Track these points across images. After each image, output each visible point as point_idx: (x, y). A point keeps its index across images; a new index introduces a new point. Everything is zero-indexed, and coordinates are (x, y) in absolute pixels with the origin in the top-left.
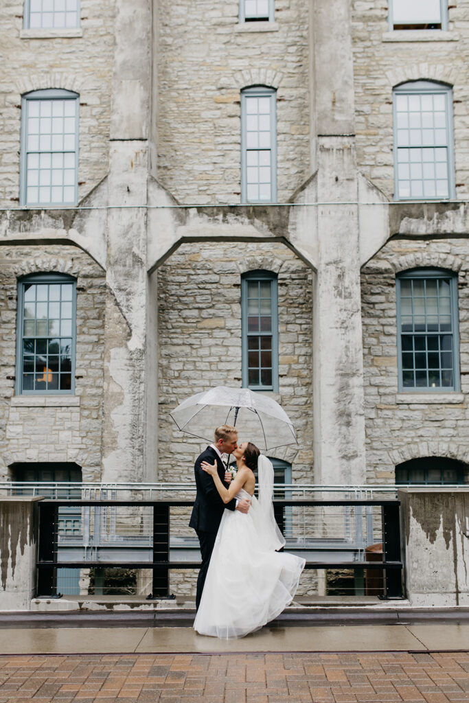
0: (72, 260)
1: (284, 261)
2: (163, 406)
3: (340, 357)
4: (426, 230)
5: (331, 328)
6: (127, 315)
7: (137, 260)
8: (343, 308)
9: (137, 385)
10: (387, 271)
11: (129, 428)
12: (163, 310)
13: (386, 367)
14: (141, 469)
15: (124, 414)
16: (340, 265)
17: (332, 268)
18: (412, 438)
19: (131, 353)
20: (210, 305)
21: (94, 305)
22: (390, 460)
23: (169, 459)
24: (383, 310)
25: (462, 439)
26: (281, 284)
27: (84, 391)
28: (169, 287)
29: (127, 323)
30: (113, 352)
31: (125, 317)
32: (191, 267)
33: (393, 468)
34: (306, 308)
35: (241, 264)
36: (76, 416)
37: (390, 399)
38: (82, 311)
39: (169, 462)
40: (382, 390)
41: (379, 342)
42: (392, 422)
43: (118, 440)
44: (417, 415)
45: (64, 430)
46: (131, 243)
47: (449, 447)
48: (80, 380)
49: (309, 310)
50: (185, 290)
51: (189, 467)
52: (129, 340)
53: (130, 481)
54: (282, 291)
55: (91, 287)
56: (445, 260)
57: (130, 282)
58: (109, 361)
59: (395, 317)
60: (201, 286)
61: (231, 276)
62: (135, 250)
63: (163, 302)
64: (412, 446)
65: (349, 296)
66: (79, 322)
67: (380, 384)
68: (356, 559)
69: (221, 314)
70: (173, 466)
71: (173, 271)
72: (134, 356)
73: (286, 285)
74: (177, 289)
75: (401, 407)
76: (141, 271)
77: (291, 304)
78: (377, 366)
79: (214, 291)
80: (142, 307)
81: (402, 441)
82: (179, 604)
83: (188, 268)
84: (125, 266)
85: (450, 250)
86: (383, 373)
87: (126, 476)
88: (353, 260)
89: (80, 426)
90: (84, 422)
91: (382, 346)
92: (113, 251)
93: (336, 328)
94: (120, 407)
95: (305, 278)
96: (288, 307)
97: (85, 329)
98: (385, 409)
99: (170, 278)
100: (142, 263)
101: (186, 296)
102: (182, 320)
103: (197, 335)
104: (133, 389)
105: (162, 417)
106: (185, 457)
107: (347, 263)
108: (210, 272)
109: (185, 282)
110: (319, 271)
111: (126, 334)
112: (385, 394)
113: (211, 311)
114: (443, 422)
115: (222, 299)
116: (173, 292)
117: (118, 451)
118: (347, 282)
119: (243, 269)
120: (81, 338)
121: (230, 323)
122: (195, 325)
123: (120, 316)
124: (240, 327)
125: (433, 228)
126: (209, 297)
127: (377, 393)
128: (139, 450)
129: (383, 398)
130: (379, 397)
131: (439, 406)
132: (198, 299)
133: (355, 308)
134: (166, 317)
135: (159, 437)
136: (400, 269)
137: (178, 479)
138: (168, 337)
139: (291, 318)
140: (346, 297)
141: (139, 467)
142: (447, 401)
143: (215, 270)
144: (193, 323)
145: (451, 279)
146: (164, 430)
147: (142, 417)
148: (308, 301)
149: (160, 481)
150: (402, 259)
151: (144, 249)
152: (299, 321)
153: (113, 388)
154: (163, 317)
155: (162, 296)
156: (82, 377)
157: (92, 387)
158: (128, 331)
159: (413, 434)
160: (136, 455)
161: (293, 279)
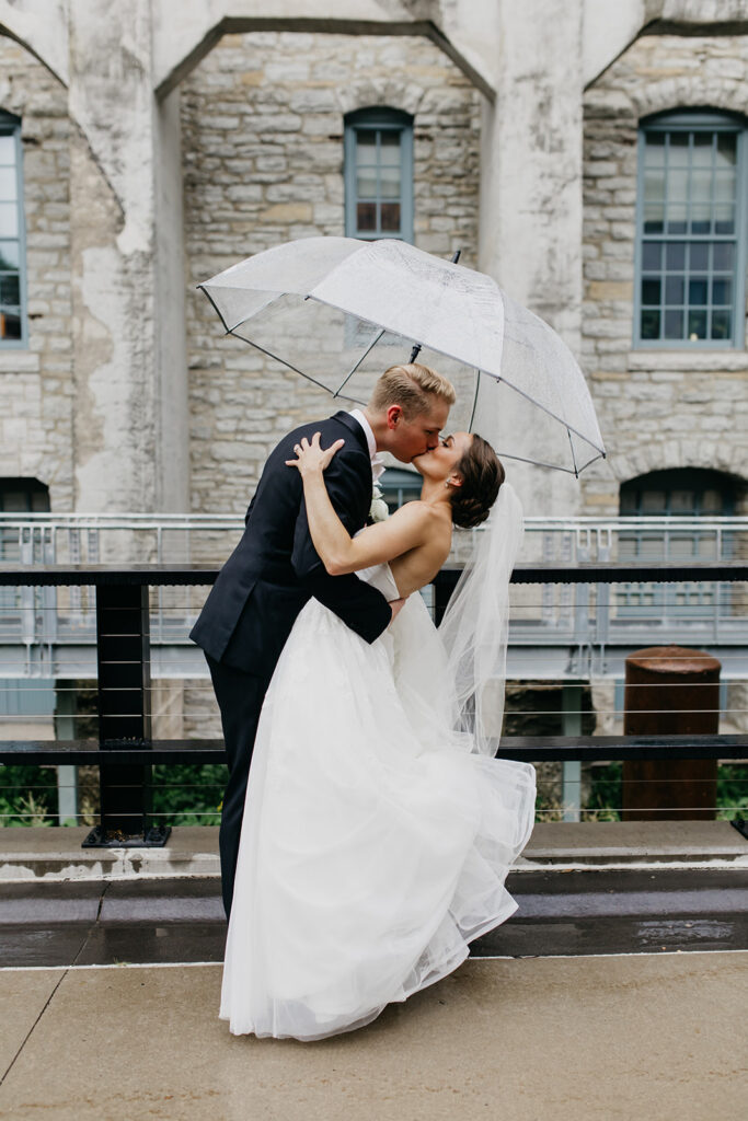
0: (11, 79)
1: (427, 90)
2: (198, 373)
3: (538, 272)
4: (716, 13)
5: (521, 212)
6: (114, 181)
7: (132, 65)
8: (547, 171)
9: (139, 322)
10: (622, 113)
11: (125, 409)
12: (194, 185)
13: (612, 301)
14: (152, 489)
15: (115, 382)
16: (544, 83)
17: (526, 87)
18: (653, 433)
19: (125, 259)
20: (284, 176)
21: (58, 173)
22: (611, 472)
23: (210, 472)
24: (612, 192)
25: (741, 435)
26: (421, 137)
27: (47, 344)
28: (204, 140)
29: (116, 198)
30: (88, 256)
31: (109, 185)
32: (244, 96)
33: (616, 488)
34: (468, 185)
35: (344, 93)
36: (33, 389)
37: (616, 362)
38: (35, 186)
39: (211, 477)
40: (603, 345)
41: (602, 254)
42: (618, 405)
43: (105, 431)
44: (664, 391)
45: (12, 417)
46: (118, 28)
47: (717, 450)
48: (38, 321)
49: (473, 189)
50: (237, 145)
51: (248, 485)
52: (118, 232)
53: (131, 511)
54: (422, 150)
55: (50, 136)
56: (733, 93)
57: (119, 110)
58: (81, 275)
59: (632, 205)
60: (267, 137)
61: (323, 120)
62: (127, 42)
63: (192, 170)
64: (652, 448)
65: (558, 147)
66: (31, 207)
67: (599, 334)
68: (574, 662)
69: (305, 195)
70: (218, 484)
71: (211, 107)
72: (132, 266)
73: (430, 138)
74: (218, 144)
75: (636, 376)
76: (140, 89)
77: (439, 176)
78: (596, 300)
79: (292, 148)
80: (145, 163)
81: (634, 438)
82: (175, 863)
83: (240, 102)
84: (106, 75)
85: (745, 73)
86: (606, 312)
87: (123, 503)
88: (569, 73)
89: (42, 410)
90: (50, 402)
91: (607, 263)
92: (82, 44)
93: (533, 212)
94: (107, 369)
95: (467, 125)
96: (433, 183)
97: (42, 222)
98: (608, 380)
99: (205, 120)
100: (142, 71)
101: (238, 157)
102: (229, 206)
103: (259, 236)
104: (131, 334)
105: (198, 393)
106: (240, 467)
107: (556, 78)
108: (284, 109)
109: (234, 129)
110: (500, 95)
111: (114, 221)
112: (608, 353)
113: (286, 189)
114: (708, 405)
115: (306, 164)
116: (212, 149)
117: (105, 454)
118: (555, 118)
119: (349, 105)
120: (37, 239)
121: (323, 213)
122: (254, 216)
123: (100, 182)
124: (342, 222)
125: (730, 8)
126: (283, 161)
127: (593, 351)
128: (147, 452)
129: (604, 359)
130: (595, 359)
131: (705, 376)
132: (261, 164)
133: (570, 172)
134: (200, 199)
135: (191, 430)
136: (648, 110)
137: (228, 508)
138: (204, 240)
139: (439, 205)
140: (552, 150)
141: (148, 485)
142: (718, 366)
143: (294, 106)
144: (251, 212)
145: (740, 132)
146: (200, 418)
147: (150, 388)
148: (470, 171)
149: (194, 511)
150: (653, 89)
151: (145, 40)
152: (453, 211)
153: (92, 330)
154: (194, 199)
155: (191, 156)
156: (40, 316)
157: (61, 335)
158: (117, 213)
159: (654, 425)
160: (140, 461)
161: (444, 127)
